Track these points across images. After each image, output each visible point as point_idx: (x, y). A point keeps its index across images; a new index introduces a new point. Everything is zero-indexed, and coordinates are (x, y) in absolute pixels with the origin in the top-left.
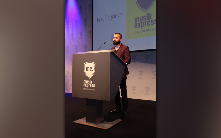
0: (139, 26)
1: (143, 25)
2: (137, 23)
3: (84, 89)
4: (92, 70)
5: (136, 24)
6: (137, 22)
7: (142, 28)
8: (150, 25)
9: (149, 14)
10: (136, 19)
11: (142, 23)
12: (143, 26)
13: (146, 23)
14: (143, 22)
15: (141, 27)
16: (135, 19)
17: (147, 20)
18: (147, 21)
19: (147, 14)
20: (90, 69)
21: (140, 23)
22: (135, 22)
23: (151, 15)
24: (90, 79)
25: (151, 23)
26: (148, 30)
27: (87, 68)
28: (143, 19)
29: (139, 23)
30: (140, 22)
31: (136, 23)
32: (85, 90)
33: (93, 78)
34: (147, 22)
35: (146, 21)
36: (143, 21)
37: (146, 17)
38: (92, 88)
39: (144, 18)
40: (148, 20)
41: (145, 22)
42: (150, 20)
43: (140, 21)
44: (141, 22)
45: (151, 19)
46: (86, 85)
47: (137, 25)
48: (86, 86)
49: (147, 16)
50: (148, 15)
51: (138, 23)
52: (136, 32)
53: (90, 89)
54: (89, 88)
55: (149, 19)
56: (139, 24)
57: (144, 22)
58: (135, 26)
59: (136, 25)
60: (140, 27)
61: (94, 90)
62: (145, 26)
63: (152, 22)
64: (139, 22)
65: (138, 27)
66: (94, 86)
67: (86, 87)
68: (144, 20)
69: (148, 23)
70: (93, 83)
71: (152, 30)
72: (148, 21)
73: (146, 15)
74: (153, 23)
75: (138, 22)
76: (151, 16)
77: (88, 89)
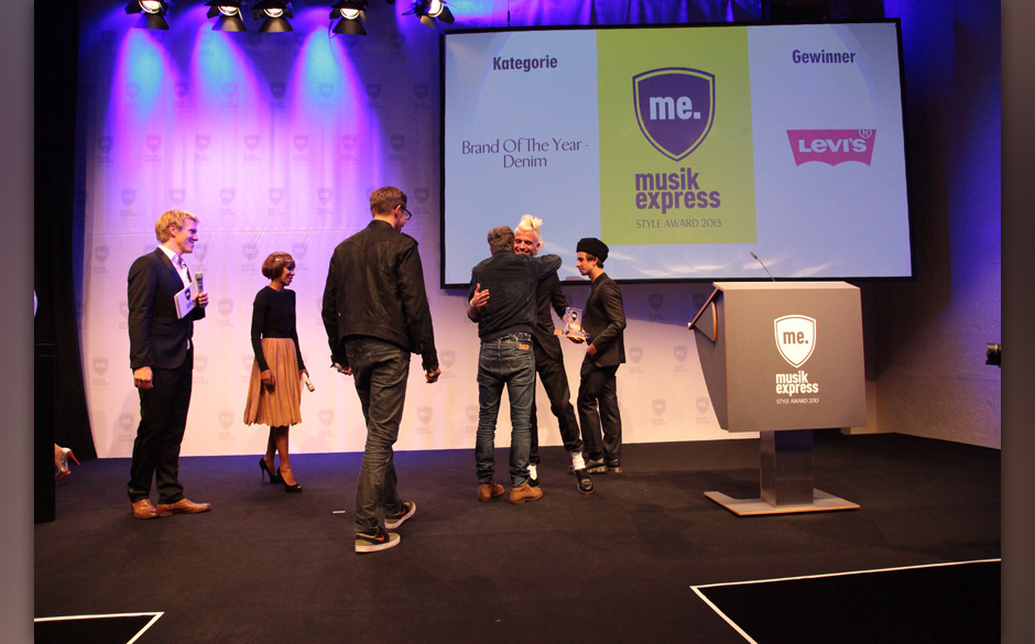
0: (654, 203)
1: (667, 203)
2: (646, 192)
3: (779, 401)
4: (804, 339)
5: (643, 194)
6: (645, 188)
7: (664, 212)
8: (693, 205)
9: (689, 170)
10: (641, 179)
11: (664, 195)
12: (670, 206)
13: (682, 199)
14: (670, 194)
15: (661, 205)
16: (638, 176)
17: (683, 188)
18: (685, 192)
19: (683, 170)
20: (798, 338)
21: (657, 194)
22: (638, 188)
23: (696, 175)
24: (800, 369)
25: (697, 201)
26: (687, 223)
27: (785, 334)
28: (669, 183)
29: (654, 192)
30: (655, 190)
31: (642, 190)
32: (782, 404)
33: (811, 367)
34: (681, 193)
35: (679, 190)
36: (669, 190)
37: (679, 180)
38: (807, 395)
39: (671, 180)
40: (687, 190)
41: (678, 195)
42: (693, 190)
43: (659, 188)
44: (661, 192)
45: (697, 187)
46: (786, 387)
47: (645, 200)
48: (785, 391)
49: (683, 176)
50: (686, 173)
51: (650, 194)
52: (641, 223)
53: (802, 401)
54: (798, 395)
55: (690, 188)
56: (654, 198)
57: (673, 192)
58: (638, 201)
59: (641, 197)
60: (658, 207)
61: (815, 400)
62: (677, 206)
63: (700, 198)
64: (652, 188)
65: (651, 207)
66: (815, 388)
67: (786, 396)
68: (671, 187)
69: (687, 200)
70: (811, 380)
71: (701, 223)
72: (687, 194)
73: (679, 173)
74: (705, 201)
75: (649, 190)
76: (697, 180)
77: (794, 401)
